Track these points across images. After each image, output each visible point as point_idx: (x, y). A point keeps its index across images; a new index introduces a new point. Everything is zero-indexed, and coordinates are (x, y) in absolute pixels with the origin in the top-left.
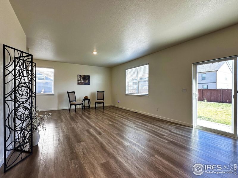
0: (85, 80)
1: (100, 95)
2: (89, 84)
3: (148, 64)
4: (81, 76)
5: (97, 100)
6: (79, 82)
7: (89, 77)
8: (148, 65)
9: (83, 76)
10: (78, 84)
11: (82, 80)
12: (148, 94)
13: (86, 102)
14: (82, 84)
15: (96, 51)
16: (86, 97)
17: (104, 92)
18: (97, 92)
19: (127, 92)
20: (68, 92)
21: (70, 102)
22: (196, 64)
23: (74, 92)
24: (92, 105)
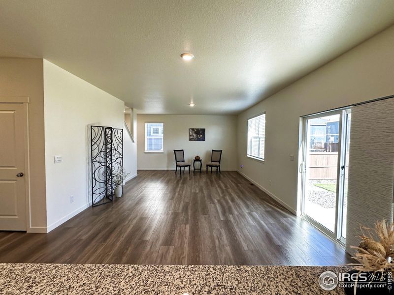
0: (199, 134)
1: (216, 155)
2: (204, 140)
3: (265, 113)
4: (193, 129)
5: (212, 161)
6: (191, 137)
7: (203, 130)
8: (264, 115)
9: (196, 129)
10: (190, 140)
11: (194, 135)
12: (263, 158)
13: (198, 163)
14: (195, 140)
15: (194, 103)
16: (198, 156)
17: (221, 151)
18: (213, 151)
19: (249, 153)
20: (175, 151)
21: (177, 162)
22: (305, 118)
23: (183, 150)
24: (204, 169)
